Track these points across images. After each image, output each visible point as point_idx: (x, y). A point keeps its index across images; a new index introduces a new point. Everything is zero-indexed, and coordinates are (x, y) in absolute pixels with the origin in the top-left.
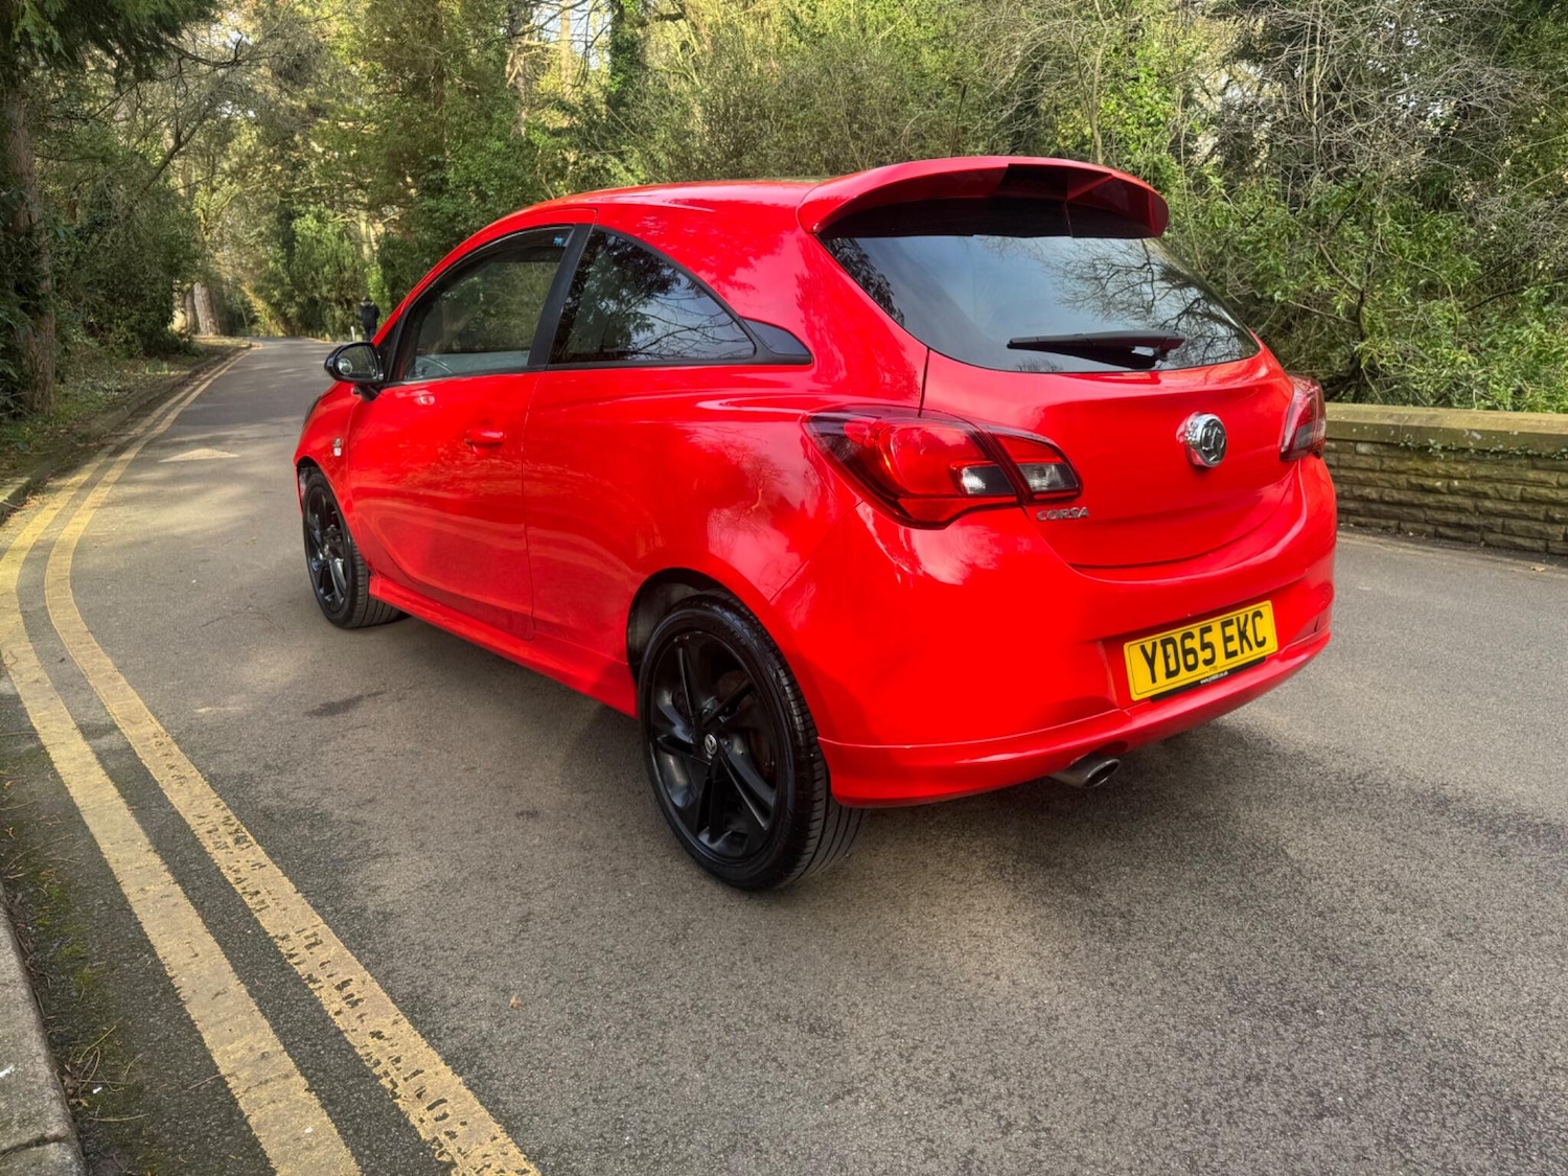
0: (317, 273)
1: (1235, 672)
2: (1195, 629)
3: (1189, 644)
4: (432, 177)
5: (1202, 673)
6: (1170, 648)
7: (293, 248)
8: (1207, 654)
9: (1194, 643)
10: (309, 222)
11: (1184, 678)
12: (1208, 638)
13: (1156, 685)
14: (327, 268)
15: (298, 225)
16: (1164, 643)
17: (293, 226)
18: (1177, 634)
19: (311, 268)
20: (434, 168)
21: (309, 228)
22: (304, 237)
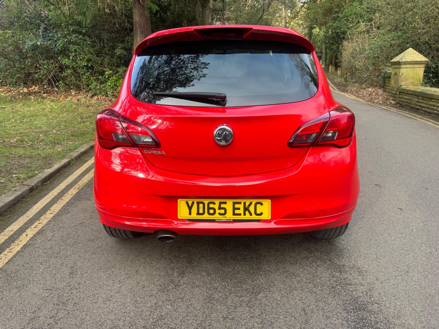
0: (316, 45)
1: (235, 221)
2: (217, 202)
3: (212, 206)
4: (334, 16)
5: (217, 216)
6: (201, 206)
7: (311, 37)
8: (222, 211)
9: (215, 206)
10: (317, 30)
11: (206, 216)
12: (224, 206)
13: (190, 216)
14: (319, 43)
15: (314, 31)
16: (198, 203)
17: (312, 31)
18: (206, 202)
19: (314, 43)
20: (335, 13)
21: (317, 32)
22: (315, 34)
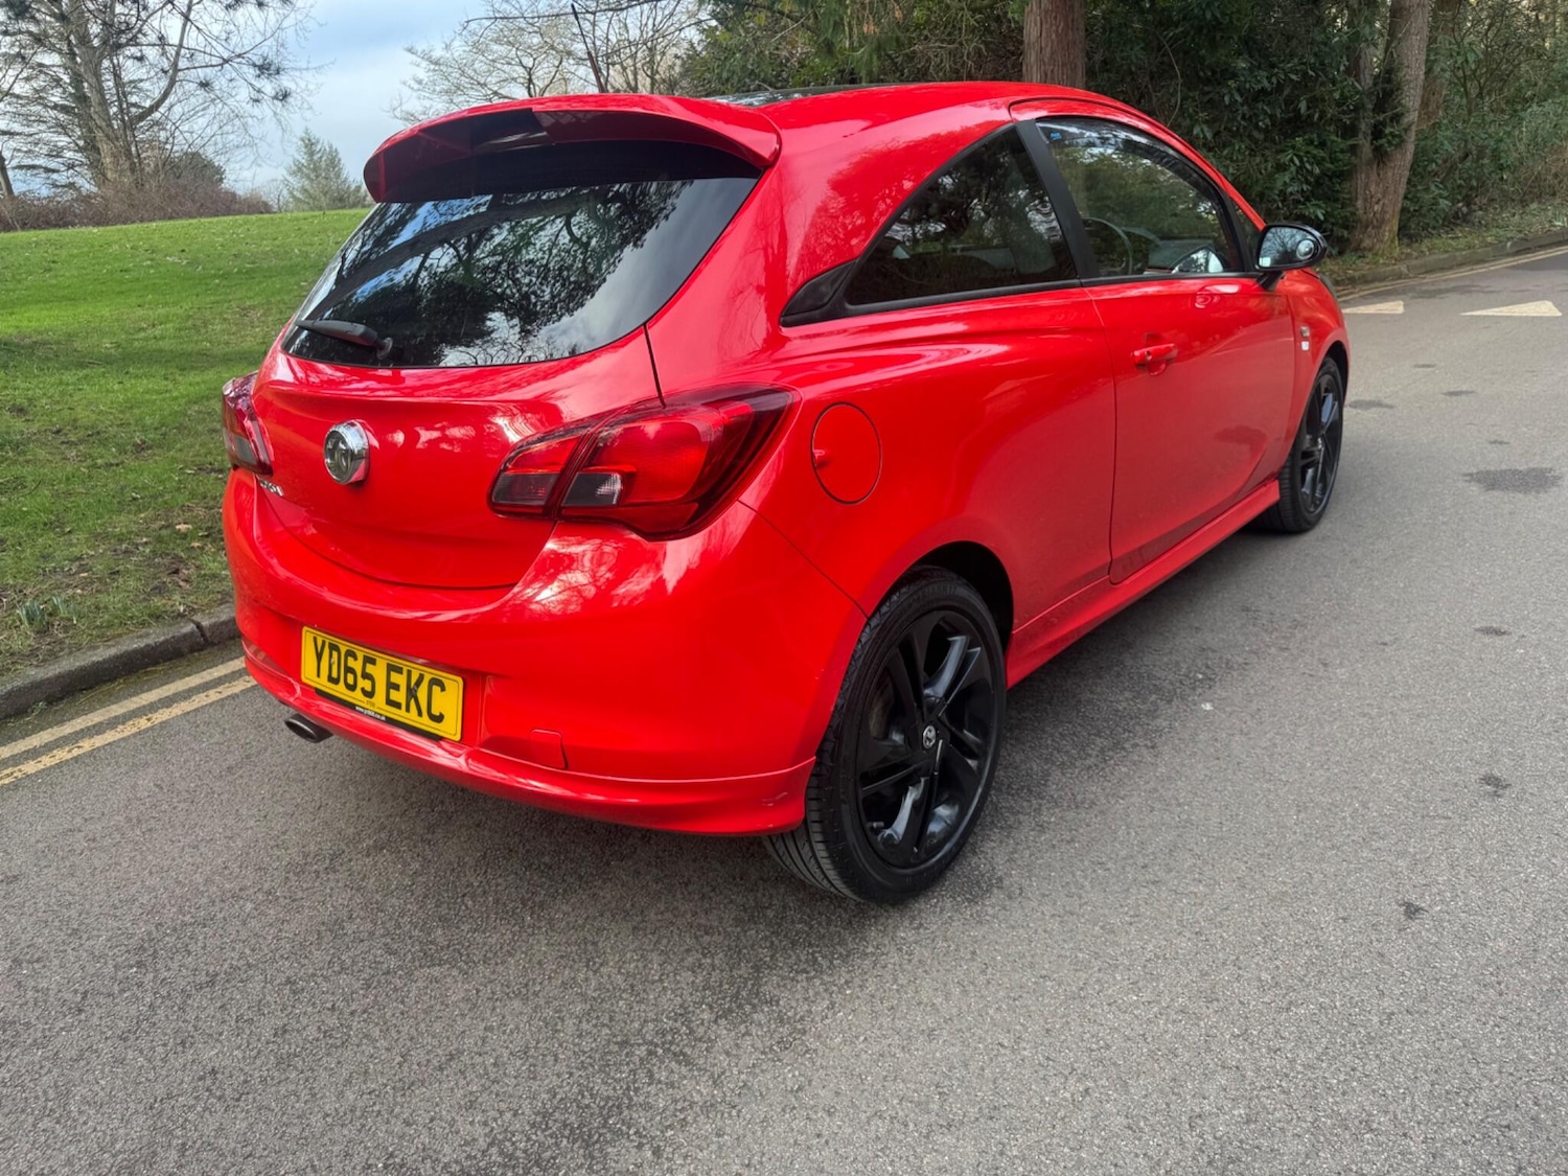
2: (361, 652)
3: (351, 662)
5: (357, 699)
6: (335, 655)
8: (367, 685)
9: (357, 665)
11: (340, 690)
12: (370, 669)
13: (319, 680)
16: (332, 647)
18: (344, 647)
